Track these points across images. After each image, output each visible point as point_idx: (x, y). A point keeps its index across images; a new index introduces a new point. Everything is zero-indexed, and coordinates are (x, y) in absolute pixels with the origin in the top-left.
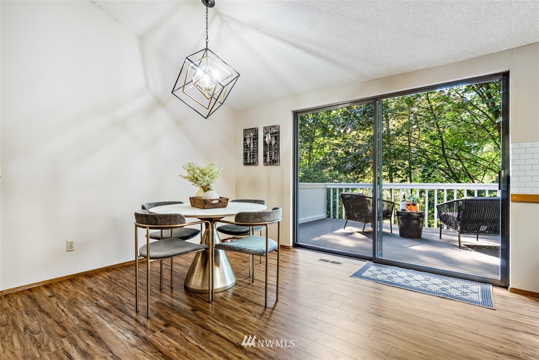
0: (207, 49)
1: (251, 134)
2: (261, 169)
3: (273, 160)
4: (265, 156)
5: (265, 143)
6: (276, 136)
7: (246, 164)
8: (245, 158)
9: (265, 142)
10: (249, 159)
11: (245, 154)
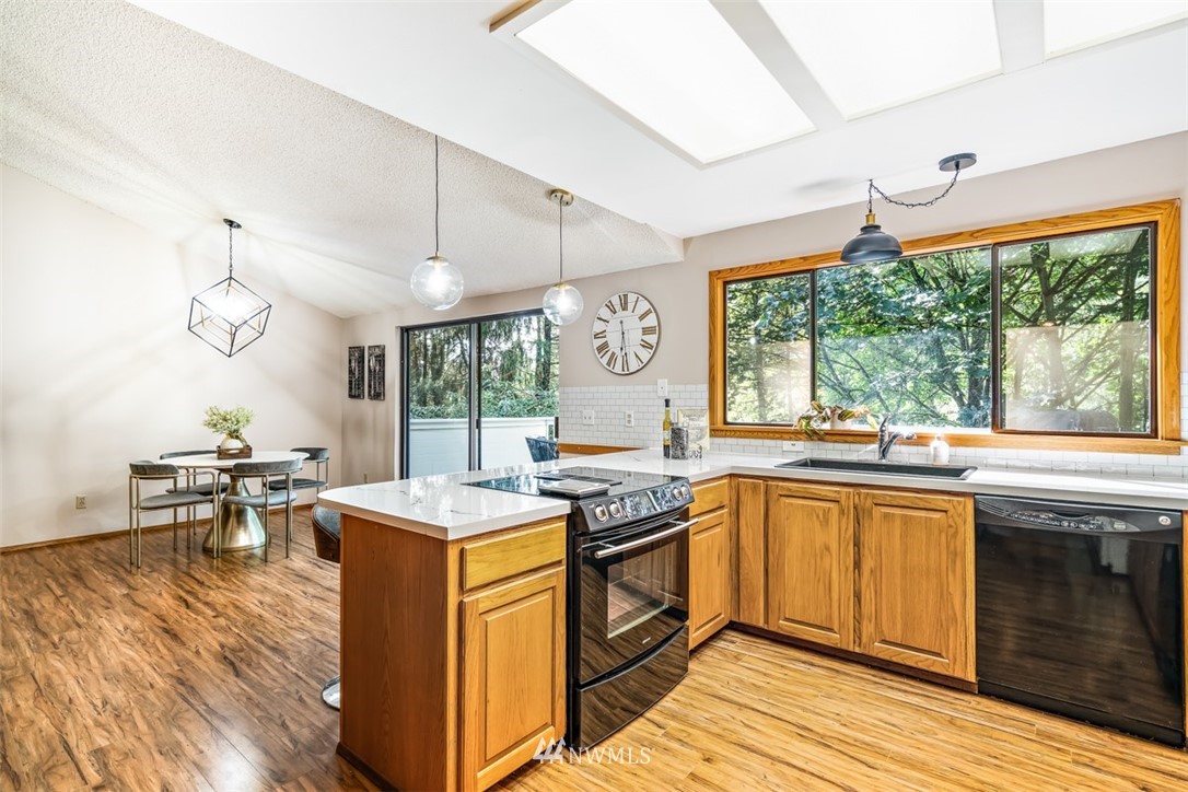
0: (231, 278)
1: (357, 354)
2: (366, 405)
3: (378, 395)
4: (370, 386)
5: (370, 371)
6: (381, 359)
7: (351, 396)
8: (350, 389)
9: (369, 366)
10: (355, 392)
11: (350, 382)
